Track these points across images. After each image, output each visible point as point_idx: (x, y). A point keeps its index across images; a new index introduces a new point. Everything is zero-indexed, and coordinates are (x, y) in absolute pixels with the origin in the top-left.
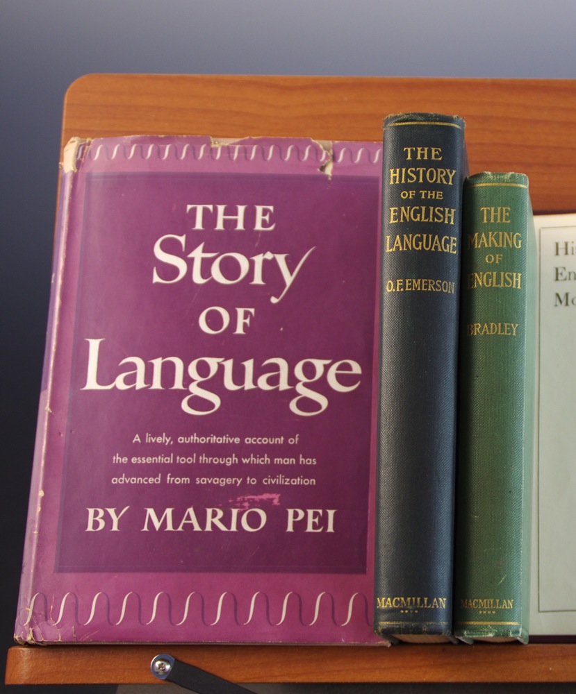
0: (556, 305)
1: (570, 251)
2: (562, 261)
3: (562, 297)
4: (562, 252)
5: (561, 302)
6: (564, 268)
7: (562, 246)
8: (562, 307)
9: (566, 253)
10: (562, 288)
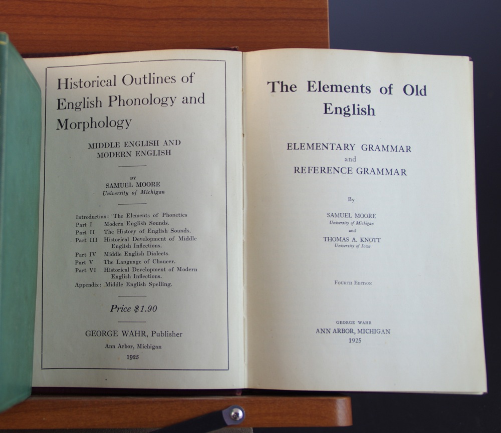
0: (58, 129)
1: (69, 86)
2: (63, 93)
3: (63, 122)
4: (63, 86)
5: (62, 127)
6: (65, 99)
7: (63, 81)
8: (63, 130)
9: (66, 88)
10: (63, 115)
